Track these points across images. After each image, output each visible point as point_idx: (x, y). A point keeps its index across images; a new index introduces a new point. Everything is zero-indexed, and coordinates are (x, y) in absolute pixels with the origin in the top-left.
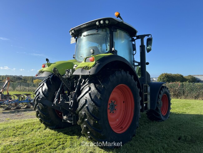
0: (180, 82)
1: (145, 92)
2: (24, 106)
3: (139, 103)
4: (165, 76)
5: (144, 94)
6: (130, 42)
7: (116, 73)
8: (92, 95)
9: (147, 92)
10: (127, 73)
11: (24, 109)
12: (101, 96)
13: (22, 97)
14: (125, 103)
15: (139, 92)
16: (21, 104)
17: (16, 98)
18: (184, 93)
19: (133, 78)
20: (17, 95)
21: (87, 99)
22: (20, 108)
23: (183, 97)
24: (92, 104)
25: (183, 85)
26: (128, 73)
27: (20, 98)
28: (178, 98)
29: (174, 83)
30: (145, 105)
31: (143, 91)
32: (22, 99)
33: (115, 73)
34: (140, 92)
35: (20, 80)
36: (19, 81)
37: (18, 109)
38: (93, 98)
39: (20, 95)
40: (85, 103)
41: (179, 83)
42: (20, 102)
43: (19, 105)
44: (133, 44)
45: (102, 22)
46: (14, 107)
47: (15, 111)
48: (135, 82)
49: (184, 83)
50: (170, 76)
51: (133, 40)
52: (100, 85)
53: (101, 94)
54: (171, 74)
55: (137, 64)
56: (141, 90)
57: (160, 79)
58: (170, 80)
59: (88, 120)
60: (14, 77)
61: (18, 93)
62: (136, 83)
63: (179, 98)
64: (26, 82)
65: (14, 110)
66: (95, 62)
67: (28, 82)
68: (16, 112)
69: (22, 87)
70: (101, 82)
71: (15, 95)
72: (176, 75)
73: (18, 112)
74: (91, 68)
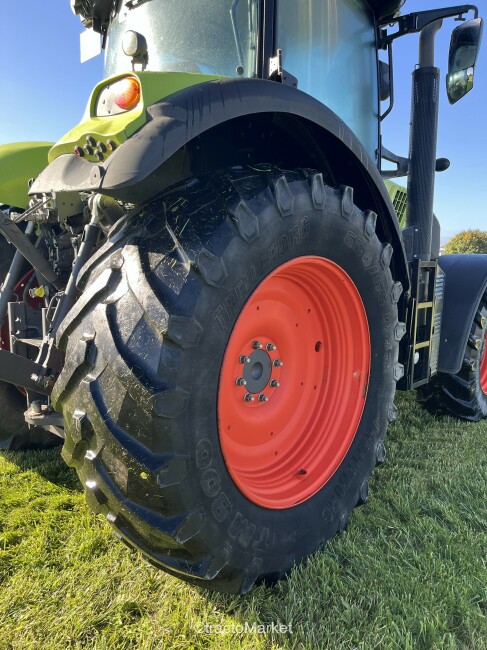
1: (422, 301)
3: (392, 352)
4: (471, 241)
5: (420, 306)
6: (366, 51)
7: (277, 185)
8: (121, 318)
9: (430, 299)
10: (340, 194)
12: (172, 324)
14: (322, 349)
15: (397, 298)
19: (371, 223)
21: (96, 342)
24: (120, 370)
26: (346, 197)
30: (416, 357)
31: (414, 295)
33: (273, 189)
34: (403, 297)
38: (125, 333)
40: (82, 358)
44: (380, 64)
48: (384, 246)
51: (383, 41)
52: (175, 255)
53: (170, 312)
55: (393, 167)
56: (406, 288)
57: (453, 249)
59: (99, 455)
62: (388, 252)
66: (145, 111)
70: (180, 241)
74: (114, 147)
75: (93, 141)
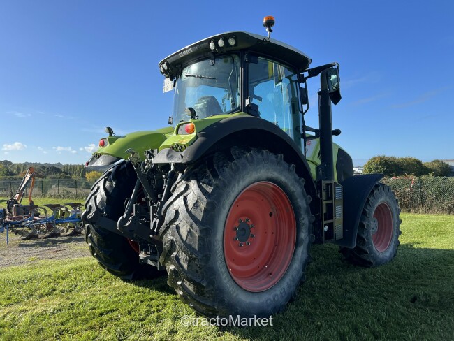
0: (415, 175)
1: (327, 199)
2: (67, 230)
4: (380, 163)
5: (326, 202)
9: (332, 199)
11: (66, 236)
13: (62, 211)
16: (59, 227)
17: (50, 213)
18: (423, 199)
20: (52, 207)
22: (59, 235)
23: (421, 208)
25: (421, 182)
27: (58, 213)
28: (409, 211)
29: (402, 177)
31: (321, 197)
32: (63, 214)
35: (55, 173)
36: (54, 176)
37: (54, 237)
39: (59, 205)
41: (413, 178)
42: (58, 222)
43: (56, 228)
44: (301, 89)
45: (221, 43)
46: (45, 232)
47: (47, 242)
49: (423, 177)
50: (391, 162)
51: (303, 80)
54: (394, 158)
55: (313, 134)
57: (369, 168)
58: (392, 172)
60: (43, 167)
61: (53, 202)
63: (413, 211)
64: (69, 178)
65: (45, 238)
66: (196, 135)
67: (74, 177)
68: (50, 244)
69: (62, 190)
71: (48, 206)
72: (405, 160)
73: (54, 242)
74: (186, 147)
75: (178, 145)
